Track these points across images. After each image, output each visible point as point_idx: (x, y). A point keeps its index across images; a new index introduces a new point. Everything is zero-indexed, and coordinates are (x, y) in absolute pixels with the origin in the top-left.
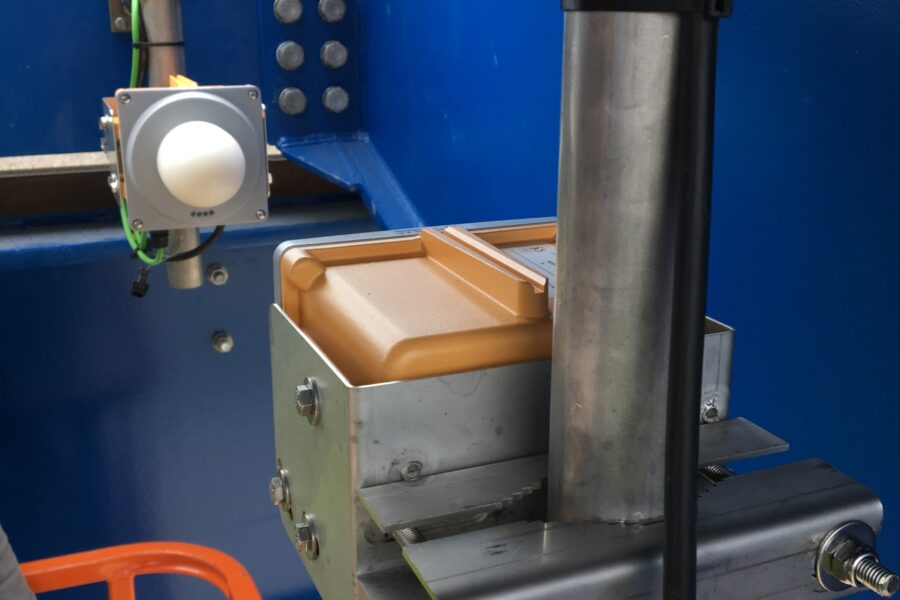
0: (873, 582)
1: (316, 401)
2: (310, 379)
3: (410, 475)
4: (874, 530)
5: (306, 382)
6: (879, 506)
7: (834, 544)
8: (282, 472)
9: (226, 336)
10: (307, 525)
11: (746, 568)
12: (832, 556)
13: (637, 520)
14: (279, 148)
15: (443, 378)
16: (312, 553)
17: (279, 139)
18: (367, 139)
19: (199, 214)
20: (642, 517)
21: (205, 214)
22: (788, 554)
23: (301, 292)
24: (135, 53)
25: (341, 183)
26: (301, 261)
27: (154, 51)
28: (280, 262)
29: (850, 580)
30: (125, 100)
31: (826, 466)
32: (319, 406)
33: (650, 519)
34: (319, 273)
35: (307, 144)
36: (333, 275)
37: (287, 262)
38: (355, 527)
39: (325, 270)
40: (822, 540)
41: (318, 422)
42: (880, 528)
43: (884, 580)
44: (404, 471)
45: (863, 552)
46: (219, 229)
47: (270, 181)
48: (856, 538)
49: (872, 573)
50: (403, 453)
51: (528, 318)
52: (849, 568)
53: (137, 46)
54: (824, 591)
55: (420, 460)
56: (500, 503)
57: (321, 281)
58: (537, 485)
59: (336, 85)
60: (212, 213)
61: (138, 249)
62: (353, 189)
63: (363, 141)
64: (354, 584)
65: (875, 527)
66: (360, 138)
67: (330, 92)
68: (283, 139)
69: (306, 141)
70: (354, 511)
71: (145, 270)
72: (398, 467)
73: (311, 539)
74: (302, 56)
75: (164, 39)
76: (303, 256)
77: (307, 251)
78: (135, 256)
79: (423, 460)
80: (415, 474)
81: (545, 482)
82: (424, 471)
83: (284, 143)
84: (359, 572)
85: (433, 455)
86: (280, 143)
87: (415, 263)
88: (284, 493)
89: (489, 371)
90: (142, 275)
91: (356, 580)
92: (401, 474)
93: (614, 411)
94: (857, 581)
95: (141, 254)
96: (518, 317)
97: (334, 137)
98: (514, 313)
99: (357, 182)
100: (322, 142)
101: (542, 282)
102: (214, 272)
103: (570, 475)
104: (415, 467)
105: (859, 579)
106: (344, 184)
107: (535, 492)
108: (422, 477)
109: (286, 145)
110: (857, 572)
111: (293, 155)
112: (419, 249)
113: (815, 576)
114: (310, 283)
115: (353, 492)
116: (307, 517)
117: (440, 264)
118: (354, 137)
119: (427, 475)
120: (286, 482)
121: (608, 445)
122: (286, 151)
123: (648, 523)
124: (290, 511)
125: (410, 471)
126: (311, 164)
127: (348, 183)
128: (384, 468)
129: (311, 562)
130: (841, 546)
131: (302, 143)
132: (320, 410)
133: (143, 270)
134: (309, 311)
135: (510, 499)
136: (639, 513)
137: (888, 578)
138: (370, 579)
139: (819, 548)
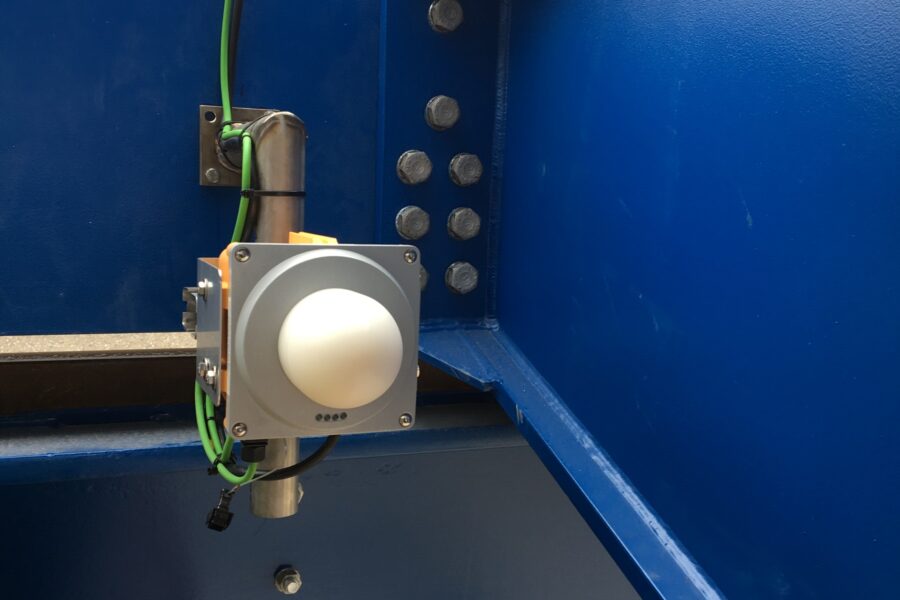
18: (496, 326)
19: (327, 418)
21: (335, 417)
24: (243, 202)
25: (472, 380)
27: (267, 200)
30: (242, 256)
35: (423, 331)
47: (418, 374)
53: (246, 194)
59: (463, 260)
60: (344, 416)
61: (217, 462)
63: (491, 329)
66: (488, 326)
67: (456, 268)
69: (422, 327)
71: (228, 492)
74: (427, 223)
75: (281, 187)
78: (214, 471)
90: (224, 498)
95: (221, 468)
97: (457, 324)
99: (493, 380)
100: (442, 329)
106: (476, 382)
118: (479, 324)
127: (482, 381)
133: (227, 491)
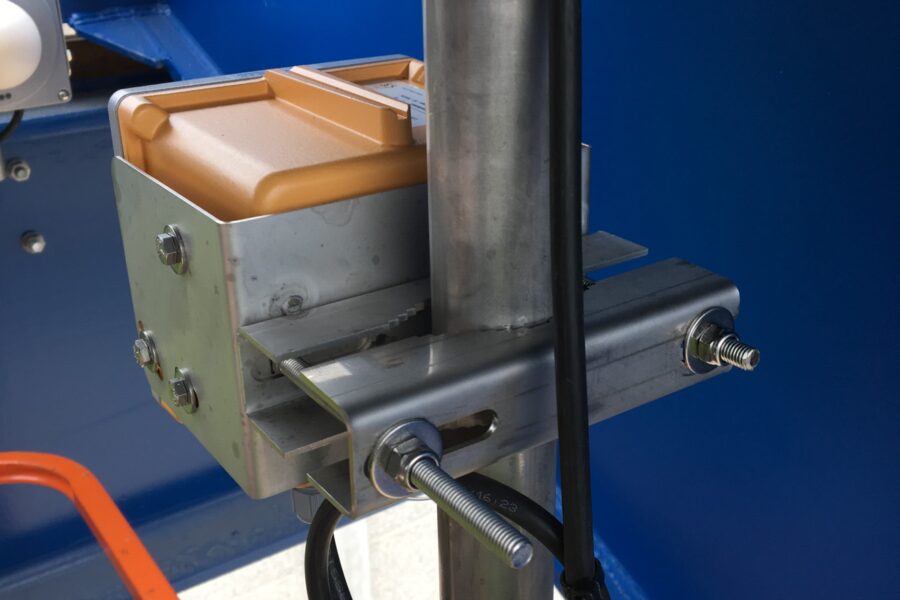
0: (737, 359)
1: (181, 248)
2: (171, 227)
3: (292, 309)
4: (733, 315)
5: (166, 230)
6: (736, 293)
7: (699, 329)
8: (145, 333)
9: (35, 236)
10: (181, 379)
11: (624, 357)
12: (698, 341)
13: (521, 324)
14: (72, 26)
15: (317, 208)
16: (190, 407)
17: (70, 16)
20: (526, 321)
21: (2, 97)
22: (660, 341)
23: (144, 142)
25: (146, 60)
26: (141, 108)
28: (117, 112)
29: (716, 360)
31: (686, 263)
32: (185, 253)
33: (534, 322)
34: (162, 120)
35: (103, 21)
36: (178, 121)
37: (125, 112)
38: (240, 365)
39: (169, 116)
40: (688, 328)
41: (186, 270)
42: (737, 312)
43: (747, 356)
44: (285, 306)
45: (726, 334)
46: (18, 114)
47: (70, 57)
48: (717, 323)
49: (734, 351)
50: (282, 288)
51: (393, 146)
52: (714, 350)
54: (691, 374)
55: (300, 294)
56: (388, 325)
57: (166, 128)
58: (420, 306)
60: (9, 96)
62: (160, 66)
63: (164, 14)
64: (243, 423)
65: (734, 312)
66: (161, 11)
68: (75, 16)
69: (102, 17)
70: (238, 349)
72: (278, 303)
73: (188, 392)
76: (142, 102)
77: (146, 98)
79: (303, 294)
80: (297, 308)
81: (428, 304)
82: (305, 304)
83: (77, 20)
84: (249, 410)
85: (313, 289)
86: (72, 21)
87: (264, 105)
88: (151, 354)
89: (362, 199)
91: (246, 419)
92: (282, 310)
93: (495, 219)
94: (721, 361)
96: (383, 146)
97: (132, 11)
98: (379, 142)
99: (163, 58)
100: (119, 18)
101: (405, 108)
102: (15, 167)
103: (454, 289)
104: (296, 301)
105: (723, 358)
106: (150, 61)
107: (419, 313)
108: (303, 312)
109: (79, 22)
110: (722, 353)
111: (90, 33)
112: (265, 91)
113: (684, 361)
114: (154, 131)
115: (234, 331)
116: (182, 371)
117: (292, 104)
118: (154, 10)
119: (309, 308)
120: (151, 343)
121: (491, 254)
122: (81, 29)
123: (533, 326)
124: (159, 372)
125: (291, 305)
126: (110, 41)
128: (264, 305)
129: (190, 416)
130: (705, 331)
131: (96, 19)
132: (186, 257)
134: (156, 160)
135: (397, 320)
136: (523, 317)
137: (750, 353)
138: (261, 416)
139: (686, 335)
